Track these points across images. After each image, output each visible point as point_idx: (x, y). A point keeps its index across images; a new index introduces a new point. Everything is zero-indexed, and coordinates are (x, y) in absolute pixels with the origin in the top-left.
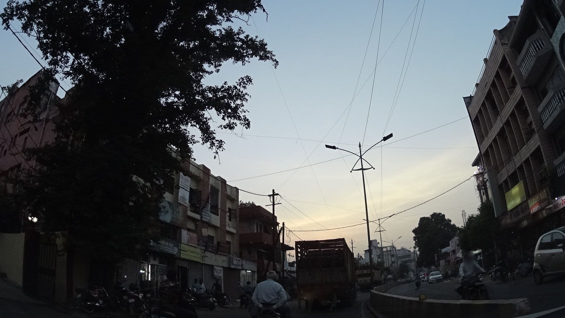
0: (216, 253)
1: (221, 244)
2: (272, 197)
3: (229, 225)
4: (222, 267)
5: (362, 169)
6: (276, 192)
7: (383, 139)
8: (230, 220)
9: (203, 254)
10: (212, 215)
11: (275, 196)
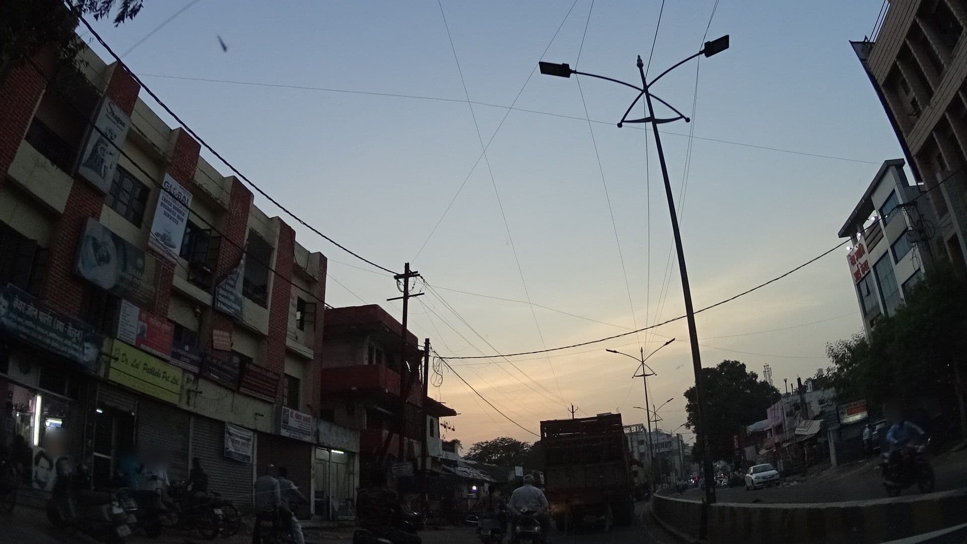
0: (235, 391)
1: (252, 367)
2: (402, 280)
3: (297, 338)
4: (254, 431)
5: (652, 119)
6: (412, 269)
7: (703, 48)
8: (301, 327)
9: (190, 386)
10: (248, 303)
11: (411, 279)
